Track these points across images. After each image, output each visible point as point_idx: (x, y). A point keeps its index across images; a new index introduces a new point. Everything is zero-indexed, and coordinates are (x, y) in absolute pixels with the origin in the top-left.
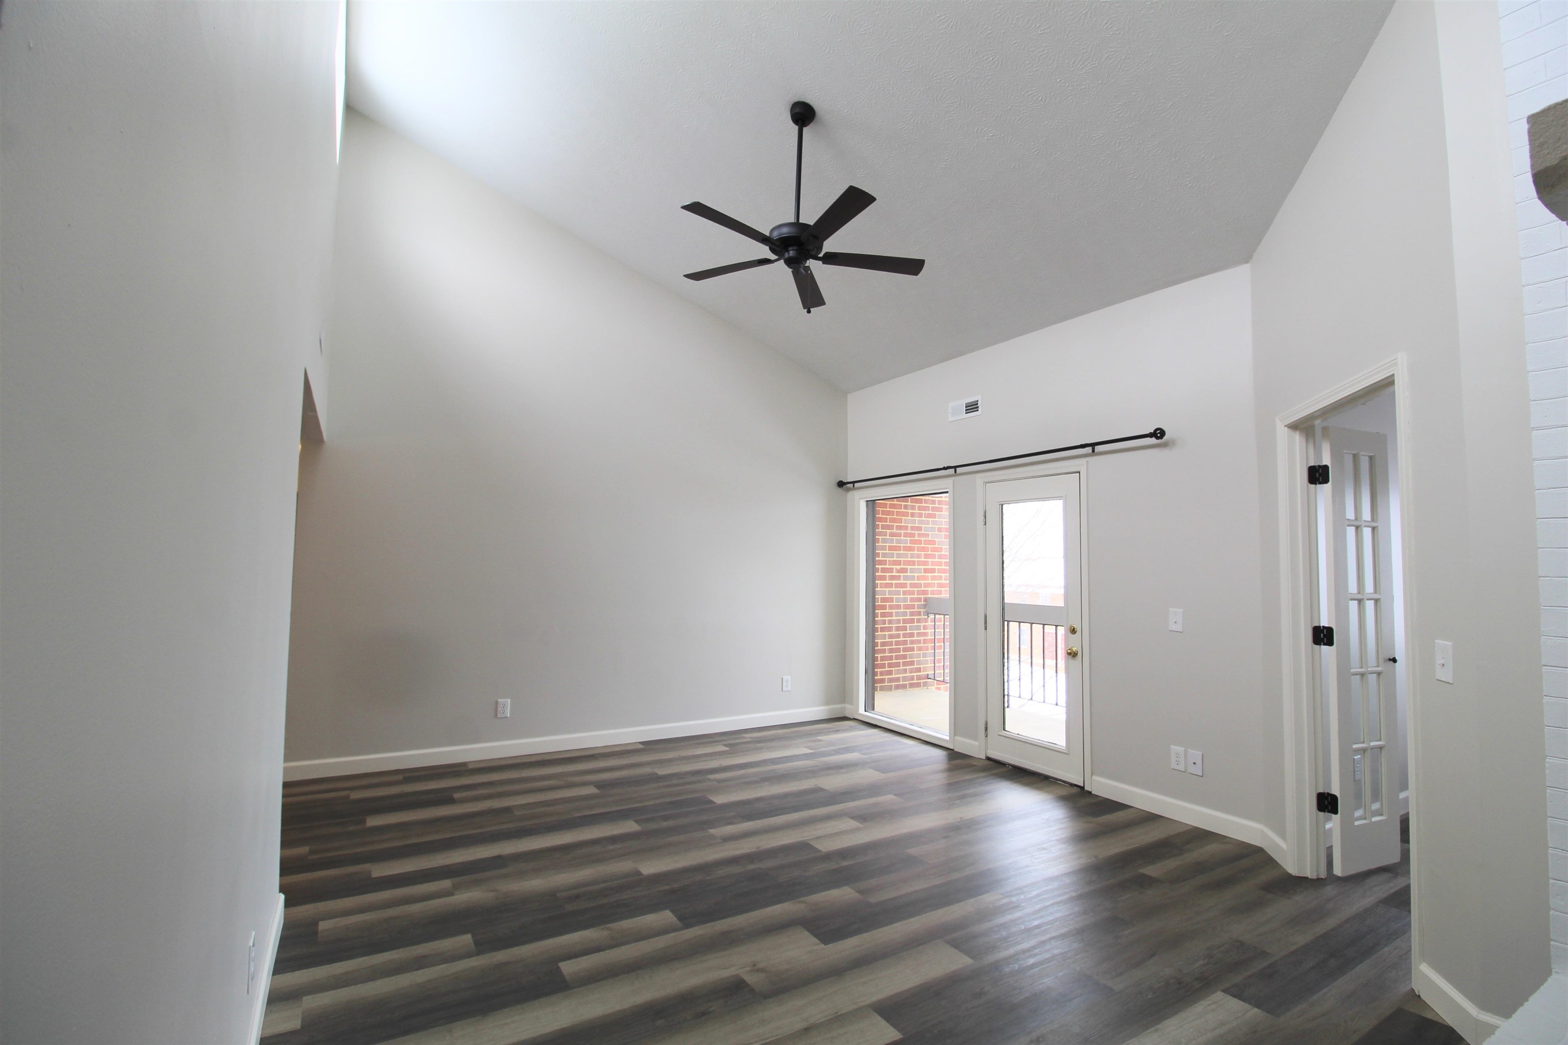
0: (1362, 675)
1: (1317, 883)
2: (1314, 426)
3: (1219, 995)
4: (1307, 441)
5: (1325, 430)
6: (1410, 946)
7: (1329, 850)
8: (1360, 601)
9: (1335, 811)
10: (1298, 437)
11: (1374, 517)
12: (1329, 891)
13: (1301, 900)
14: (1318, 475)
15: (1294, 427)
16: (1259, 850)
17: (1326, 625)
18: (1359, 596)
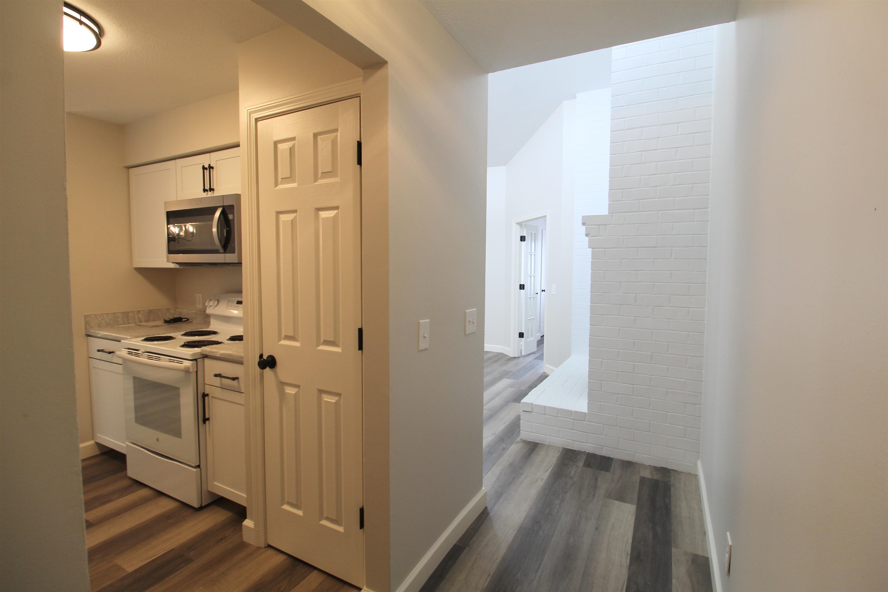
0: (530, 298)
1: (519, 357)
2: (522, 224)
3: (505, 379)
4: (520, 228)
5: (525, 225)
6: (543, 352)
7: (521, 350)
8: (531, 276)
9: (523, 337)
10: (518, 227)
11: (535, 252)
12: (521, 359)
13: (516, 361)
14: (523, 239)
15: (518, 224)
16: (502, 353)
17: (523, 284)
18: (531, 275)
